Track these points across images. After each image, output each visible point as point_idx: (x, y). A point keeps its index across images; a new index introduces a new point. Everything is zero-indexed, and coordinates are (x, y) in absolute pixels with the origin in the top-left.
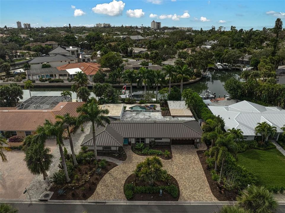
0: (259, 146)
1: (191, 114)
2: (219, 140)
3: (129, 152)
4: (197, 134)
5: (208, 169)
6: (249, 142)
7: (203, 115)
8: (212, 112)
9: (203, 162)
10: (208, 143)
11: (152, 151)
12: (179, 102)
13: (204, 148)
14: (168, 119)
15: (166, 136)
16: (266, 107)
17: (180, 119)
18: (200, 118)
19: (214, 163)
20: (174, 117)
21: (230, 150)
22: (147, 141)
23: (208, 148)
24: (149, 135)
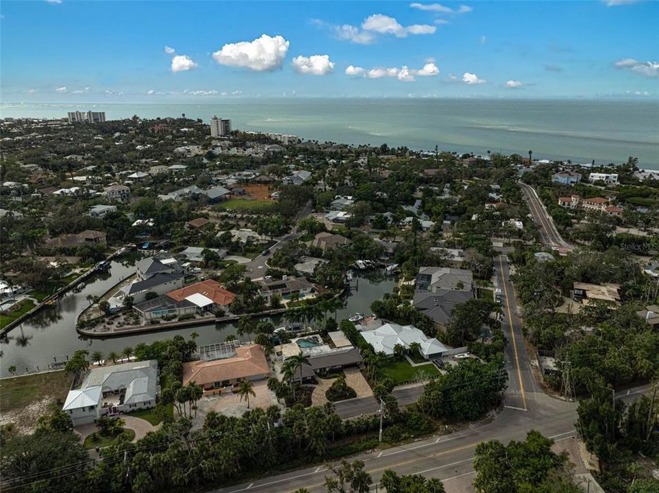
0: (397, 360)
1: (351, 344)
2: (372, 362)
3: (318, 379)
4: (357, 358)
5: (368, 380)
6: (389, 359)
7: (359, 343)
8: (366, 339)
9: (365, 377)
10: (366, 364)
11: (332, 375)
12: (335, 333)
13: (363, 367)
14: (335, 350)
15: (338, 364)
16: (404, 327)
17: (343, 349)
18: (356, 345)
19: (371, 375)
20: (338, 348)
21: (378, 367)
22: (327, 370)
23: (366, 367)
24: (327, 365)
